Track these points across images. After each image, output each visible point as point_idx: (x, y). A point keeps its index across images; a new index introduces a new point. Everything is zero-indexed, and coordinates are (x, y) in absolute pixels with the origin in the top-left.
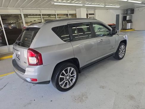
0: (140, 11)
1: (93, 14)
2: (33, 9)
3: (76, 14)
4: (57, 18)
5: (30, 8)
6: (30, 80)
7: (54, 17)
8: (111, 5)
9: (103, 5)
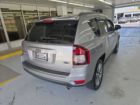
0: (106, 12)
1: (71, 13)
2: (11, 2)
3: (57, 12)
4: (39, 16)
5: (8, 2)
6: (74, 83)
7: (36, 15)
8: (88, 5)
9: (82, 4)
